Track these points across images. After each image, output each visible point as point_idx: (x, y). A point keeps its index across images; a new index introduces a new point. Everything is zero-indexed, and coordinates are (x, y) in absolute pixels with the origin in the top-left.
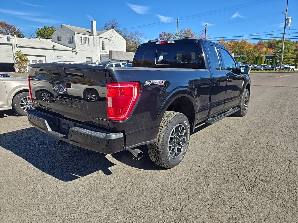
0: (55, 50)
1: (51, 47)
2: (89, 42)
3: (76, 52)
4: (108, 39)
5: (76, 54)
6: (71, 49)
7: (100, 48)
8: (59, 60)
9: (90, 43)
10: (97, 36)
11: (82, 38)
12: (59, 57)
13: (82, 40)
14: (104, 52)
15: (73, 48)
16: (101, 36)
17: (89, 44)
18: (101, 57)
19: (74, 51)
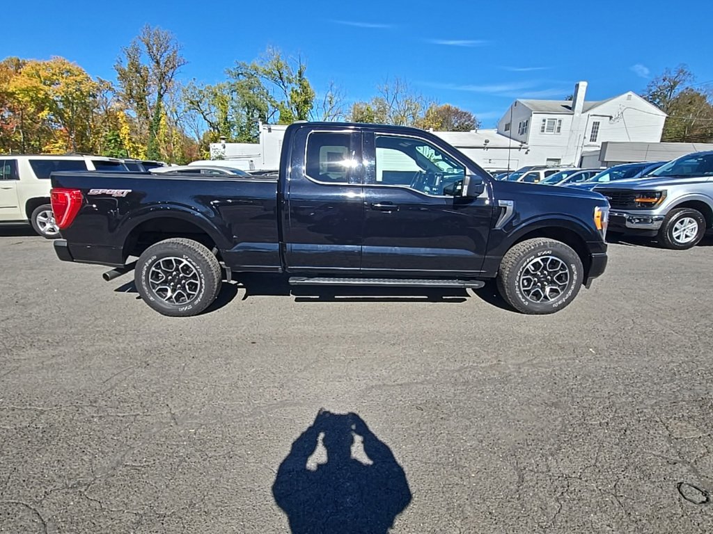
0: (488, 148)
1: (482, 144)
2: (559, 128)
3: (526, 150)
4: (611, 117)
5: (526, 153)
6: (517, 144)
7: (585, 138)
8: (490, 165)
9: (561, 129)
10: (583, 113)
11: (547, 120)
12: (491, 161)
13: (546, 126)
14: (593, 146)
15: (522, 142)
16: (591, 112)
17: (559, 131)
18: (582, 157)
19: (524, 148)
